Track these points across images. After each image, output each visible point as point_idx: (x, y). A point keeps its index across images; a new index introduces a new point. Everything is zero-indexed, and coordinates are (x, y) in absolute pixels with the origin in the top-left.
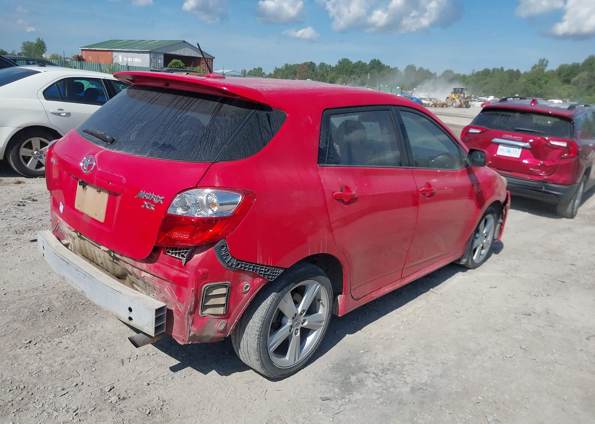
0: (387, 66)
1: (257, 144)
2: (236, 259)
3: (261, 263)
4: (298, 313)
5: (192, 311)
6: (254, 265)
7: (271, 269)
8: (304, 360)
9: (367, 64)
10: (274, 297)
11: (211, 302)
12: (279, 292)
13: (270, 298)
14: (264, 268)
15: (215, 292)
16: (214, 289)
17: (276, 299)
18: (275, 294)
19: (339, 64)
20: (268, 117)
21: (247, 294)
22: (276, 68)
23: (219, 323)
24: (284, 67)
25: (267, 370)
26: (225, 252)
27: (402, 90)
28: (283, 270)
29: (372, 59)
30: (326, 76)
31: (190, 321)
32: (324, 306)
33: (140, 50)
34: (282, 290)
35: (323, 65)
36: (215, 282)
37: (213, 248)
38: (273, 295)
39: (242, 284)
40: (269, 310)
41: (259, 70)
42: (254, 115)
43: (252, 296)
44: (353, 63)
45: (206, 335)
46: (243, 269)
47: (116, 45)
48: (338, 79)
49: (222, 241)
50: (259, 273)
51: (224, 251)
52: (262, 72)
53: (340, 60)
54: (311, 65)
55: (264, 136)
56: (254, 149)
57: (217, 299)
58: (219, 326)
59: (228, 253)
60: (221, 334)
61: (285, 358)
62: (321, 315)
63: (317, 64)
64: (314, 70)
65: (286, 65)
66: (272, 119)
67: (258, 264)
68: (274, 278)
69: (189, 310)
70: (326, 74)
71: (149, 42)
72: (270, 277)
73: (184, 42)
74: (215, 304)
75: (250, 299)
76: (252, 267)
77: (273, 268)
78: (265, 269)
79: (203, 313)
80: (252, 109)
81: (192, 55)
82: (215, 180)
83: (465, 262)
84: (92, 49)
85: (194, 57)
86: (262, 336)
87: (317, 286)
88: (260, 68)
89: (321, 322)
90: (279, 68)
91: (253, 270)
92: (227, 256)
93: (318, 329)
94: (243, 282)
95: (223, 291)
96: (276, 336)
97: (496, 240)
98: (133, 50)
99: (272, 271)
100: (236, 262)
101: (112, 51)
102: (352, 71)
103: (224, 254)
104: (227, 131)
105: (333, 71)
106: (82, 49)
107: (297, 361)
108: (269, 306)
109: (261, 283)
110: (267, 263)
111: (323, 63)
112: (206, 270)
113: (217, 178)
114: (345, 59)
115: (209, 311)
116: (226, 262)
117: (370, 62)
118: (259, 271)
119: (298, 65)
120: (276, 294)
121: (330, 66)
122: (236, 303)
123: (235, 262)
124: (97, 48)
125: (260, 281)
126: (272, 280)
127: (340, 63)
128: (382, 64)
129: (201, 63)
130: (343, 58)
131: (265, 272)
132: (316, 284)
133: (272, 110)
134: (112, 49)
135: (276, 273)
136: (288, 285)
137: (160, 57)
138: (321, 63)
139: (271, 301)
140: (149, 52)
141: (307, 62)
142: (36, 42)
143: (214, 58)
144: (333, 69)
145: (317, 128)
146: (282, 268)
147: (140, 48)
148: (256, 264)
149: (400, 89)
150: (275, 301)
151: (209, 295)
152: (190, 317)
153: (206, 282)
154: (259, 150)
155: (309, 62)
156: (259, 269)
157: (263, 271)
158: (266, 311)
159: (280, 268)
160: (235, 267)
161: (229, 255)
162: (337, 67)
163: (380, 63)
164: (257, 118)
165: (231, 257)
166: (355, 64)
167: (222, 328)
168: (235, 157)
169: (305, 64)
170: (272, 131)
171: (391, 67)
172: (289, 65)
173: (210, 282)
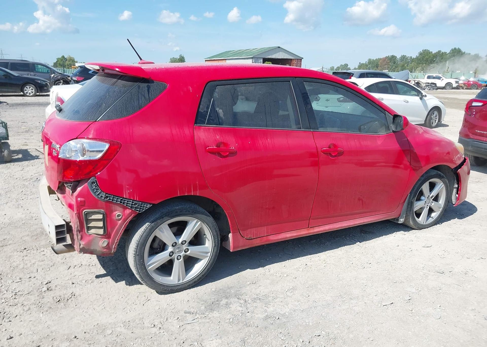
0: (467, 53)
1: (134, 107)
2: (105, 193)
3: (128, 197)
4: (179, 243)
5: (79, 229)
6: (122, 199)
7: (138, 203)
8: (188, 282)
9: (447, 53)
10: (148, 227)
11: (92, 224)
12: (152, 223)
13: (144, 227)
14: (131, 202)
15: (94, 217)
16: (93, 215)
17: (149, 228)
18: (148, 224)
19: (419, 55)
20: (149, 88)
21: (121, 221)
22: (360, 63)
23: (102, 241)
24: (367, 62)
25: (147, 283)
26: (95, 187)
27: (475, 74)
28: (151, 205)
29: (452, 48)
30: (406, 67)
31: (79, 237)
32: (209, 240)
33: (245, 57)
34: (156, 221)
35: (403, 57)
36: (92, 209)
37: (87, 183)
38: (146, 225)
39: (115, 213)
40: (143, 236)
41: (346, 65)
42: (137, 86)
43: (125, 223)
44: (433, 53)
45: (93, 248)
46: (111, 201)
47: (229, 54)
48: (418, 68)
49: (92, 178)
50: (126, 205)
51: (95, 185)
52: (348, 67)
53: (420, 51)
54: (393, 58)
55: (140, 102)
56: (130, 111)
57: (97, 222)
58: (102, 243)
59: (98, 188)
60: (106, 250)
61: (170, 277)
62: (207, 247)
63: (398, 56)
64: (395, 63)
65: (370, 60)
66: (152, 89)
67: (125, 198)
68: (142, 211)
69: (77, 228)
70: (406, 65)
71: (253, 50)
72: (139, 209)
73: (279, 47)
74: (95, 226)
75: (124, 225)
76: (119, 200)
77: (141, 203)
78: (133, 202)
79: (89, 232)
80: (137, 82)
81: (285, 58)
82: (91, 133)
83: (403, 222)
84: (212, 59)
85: (287, 59)
86: (138, 256)
87: (197, 222)
88: (346, 64)
89: (207, 253)
90: (362, 63)
91: (121, 202)
92: (97, 190)
93: (205, 258)
94: (115, 211)
95: (100, 216)
96: (155, 257)
97: (454, 205)
98: (240, 57)
99: (140, 205)
100: (105, 195)
101: (226, 59)
102: (432, 60)
103: (95, 188)
104: (112, 99)
105: (413, 61)
106: (205, 60)
107: (181, 282)
108: (143, 233)
109: (131, 214)
110: (134, 198)
111: (403, 55)
112: (82, 199)
113: (92, 132)
114: (425, 50)
115: (93, 231)
116: (97, 194)
117: (451, 51)
118: (126, 203)
119: (380, 59)
120: (150, 224)
121: (411, 57)
122: (113, 228)
123: (103, 195)
124: (216, 58)
125: (129, 211)
126: (141, 212)
127: (421, 54)
128: (462, 52)
129: (292, 63)
130: (423, 50)
131: (132, 205)
132: (196, 220)
133: (153, 82)
134: (226, 58)
135: (144, 207)
136: (162, 218)
137: (260, 61)
138: (402, 55)
139: (144, 229)
140: (252, 58)
141: (389, 56)
142: (179, 58)
143: (303, 58)
144: (412, 60)
145: (197, 96)
146: (150, 204)
147: (246, 55)
148: (123, 198)
149: (474, 74)
150: (148, 229)
151: (89, 218)
152: (79, 234)
153: (84, 209)
154: (134, 112)
155: (391, 56)
156: (126, 202)
157: (130, 204)
158: (140, 236)
159: (148, 203)
160: (104, 198)
161: (98, 189)
162: (417, 58)
163: (460, 51)
164: (138, 89)
165: (100, 191)
166: (435, 53)
167: (105, 245)
168: (112, 117)
169: (386, 57)
170: (149, 98)
171: (471, 54)
172: (372, 60)
173: (87, 209)
